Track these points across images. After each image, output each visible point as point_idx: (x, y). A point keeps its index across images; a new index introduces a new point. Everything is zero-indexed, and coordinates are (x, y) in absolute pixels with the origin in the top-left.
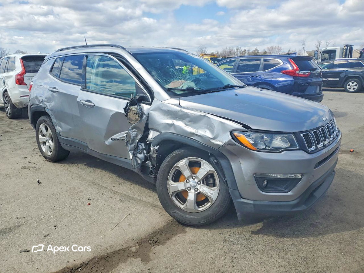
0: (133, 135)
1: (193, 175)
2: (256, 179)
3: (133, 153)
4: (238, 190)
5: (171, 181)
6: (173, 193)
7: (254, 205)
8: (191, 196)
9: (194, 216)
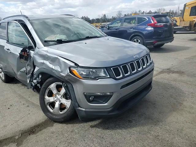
0: (29, 69)
1: (58, 93)
2: (85, 96)
3: (30, 80)
4: (77, 102)
5: (47, 96)
6: (48, 103)
7: (85, 111)
8: (57, 105)
9: (58, 116)
